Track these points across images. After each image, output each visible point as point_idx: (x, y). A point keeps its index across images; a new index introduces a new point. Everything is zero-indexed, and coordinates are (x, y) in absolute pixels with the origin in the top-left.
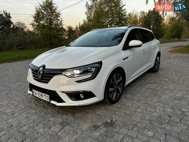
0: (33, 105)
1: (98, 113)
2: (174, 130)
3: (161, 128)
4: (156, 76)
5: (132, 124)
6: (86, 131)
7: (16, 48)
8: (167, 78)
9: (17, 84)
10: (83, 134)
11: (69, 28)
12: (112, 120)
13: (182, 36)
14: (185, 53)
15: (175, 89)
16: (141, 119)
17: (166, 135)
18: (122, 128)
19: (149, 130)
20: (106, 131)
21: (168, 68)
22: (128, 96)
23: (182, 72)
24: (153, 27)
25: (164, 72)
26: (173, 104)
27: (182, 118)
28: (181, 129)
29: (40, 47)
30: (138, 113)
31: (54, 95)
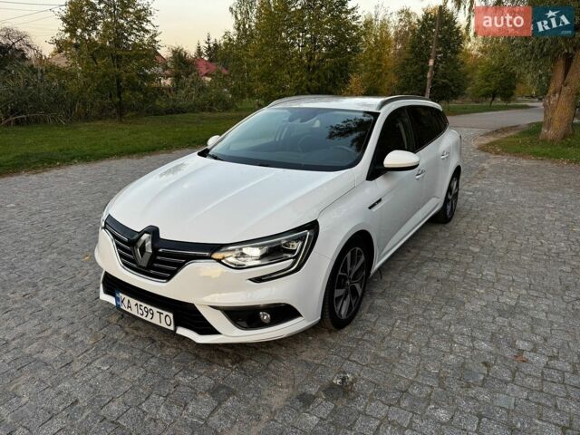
0: (118, 335)
1: (304, 356)
2: (498, 403)
3: (468, 399)
4: (447, 234)
5: (395, 389)
6: (281, 410)
7: (7, 118)
8: (477, 243)
9: (48, 261)
10: (276, 421)
11: (175, 52)
12: (344, 379)
13: (516, 92)
14: (523, 156)
15: (498, 280)
16: (418, 373)
17: (480, 416)
18: (372, 400)
19: (438, 406)
20: (334, 411)
21: (479, 209)
22: (379, 302)
23: (516, 224)
24: (435, 64)
25: (468, 222)
26: (494, 327)
27: (518, 369)
28: (513, 399)
29: (83, 116)
30: (409, 355)
31: (187, 314)
